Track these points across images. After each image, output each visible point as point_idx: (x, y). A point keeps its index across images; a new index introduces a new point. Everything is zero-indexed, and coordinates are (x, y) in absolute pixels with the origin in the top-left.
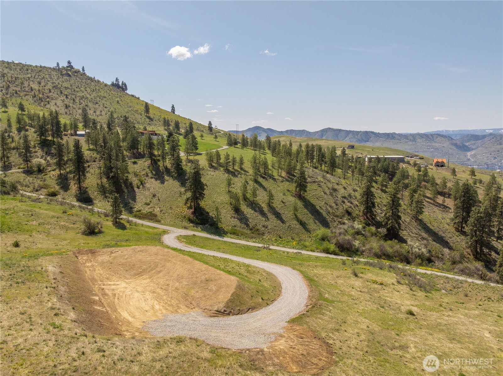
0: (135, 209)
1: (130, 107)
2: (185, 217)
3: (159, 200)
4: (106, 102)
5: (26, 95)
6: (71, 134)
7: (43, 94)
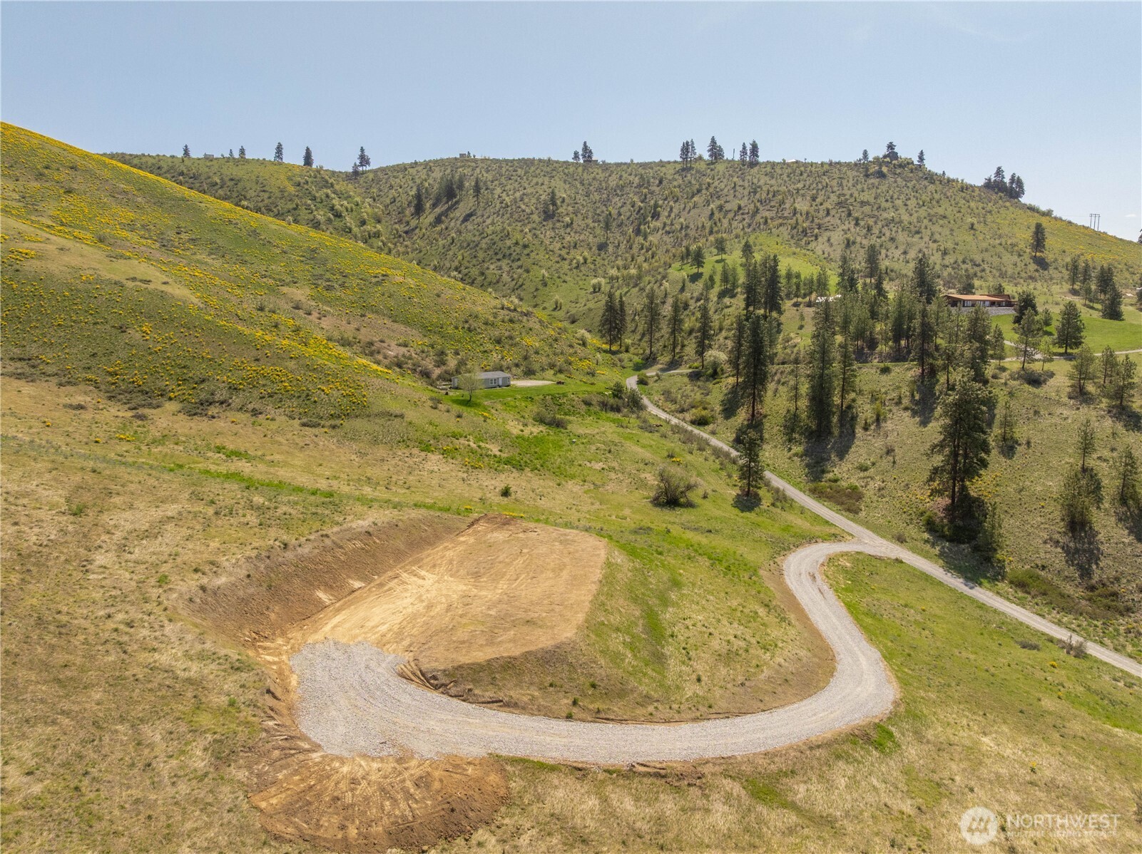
0: (830, 476)
1: (1000, 237)
2: (922, 514)
3: (894, 462)
4: (940, 230)
5: (781, 225)
6: (810, 301)
7: (812, 221)
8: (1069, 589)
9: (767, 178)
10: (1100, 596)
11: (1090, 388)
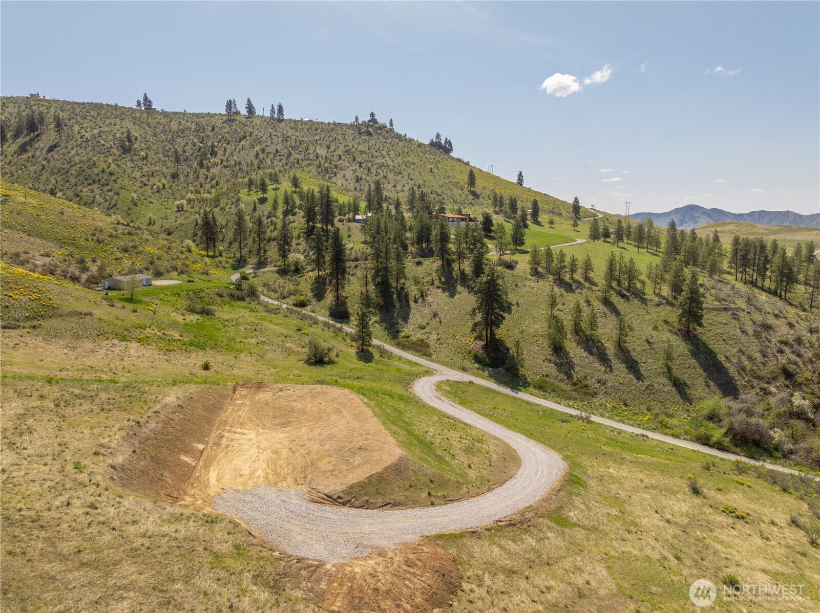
0: (403, 334)
1: (448, 177)
2: (470, 352)
3: (440, 322)
4: (413, 172)
5: (309, 165)
6: (349, 218)
7: (330, 163)
8: (563, 386)
9: (293, 131)
10: (580, 388)
11: (540, 270)
